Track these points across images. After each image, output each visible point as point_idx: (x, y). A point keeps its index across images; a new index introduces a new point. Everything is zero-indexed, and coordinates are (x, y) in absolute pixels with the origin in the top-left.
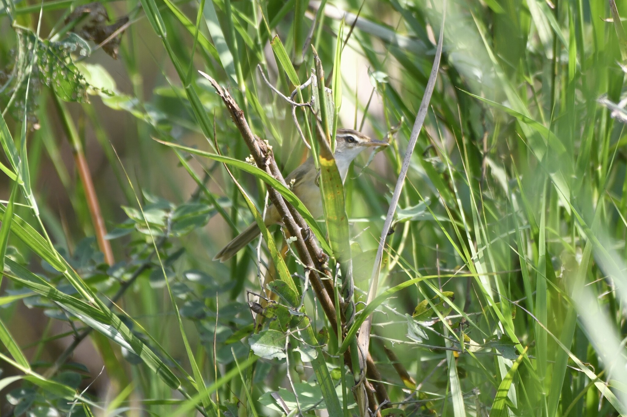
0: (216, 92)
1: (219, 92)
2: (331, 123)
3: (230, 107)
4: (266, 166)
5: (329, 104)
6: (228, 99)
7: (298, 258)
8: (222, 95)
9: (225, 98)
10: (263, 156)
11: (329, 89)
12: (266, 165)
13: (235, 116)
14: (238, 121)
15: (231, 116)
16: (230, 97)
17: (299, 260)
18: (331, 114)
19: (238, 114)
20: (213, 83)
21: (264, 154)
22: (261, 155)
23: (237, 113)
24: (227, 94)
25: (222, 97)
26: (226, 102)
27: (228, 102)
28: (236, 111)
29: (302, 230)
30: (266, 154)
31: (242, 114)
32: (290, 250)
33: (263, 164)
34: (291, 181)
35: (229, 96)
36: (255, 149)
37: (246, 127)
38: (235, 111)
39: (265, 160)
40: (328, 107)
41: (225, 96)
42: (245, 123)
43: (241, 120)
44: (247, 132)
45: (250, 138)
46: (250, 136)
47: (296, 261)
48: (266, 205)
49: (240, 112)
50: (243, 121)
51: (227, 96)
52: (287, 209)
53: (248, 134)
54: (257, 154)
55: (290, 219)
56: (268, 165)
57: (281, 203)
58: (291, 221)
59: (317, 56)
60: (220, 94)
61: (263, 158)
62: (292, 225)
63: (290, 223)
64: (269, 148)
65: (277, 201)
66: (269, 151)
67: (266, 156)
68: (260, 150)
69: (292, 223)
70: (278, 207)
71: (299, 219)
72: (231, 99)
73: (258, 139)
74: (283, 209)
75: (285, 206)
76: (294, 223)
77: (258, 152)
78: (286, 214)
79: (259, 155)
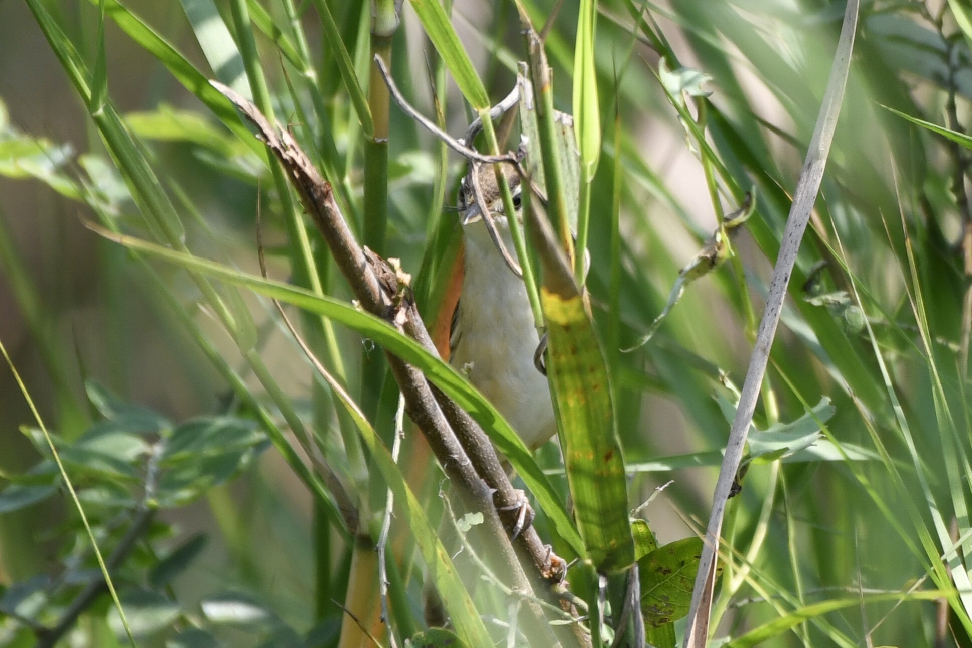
0: (258, 136)
1: (266, 136)
2: (572, 205)
3: (296, 175)
5: (567, 154)
6: (291, 153)
7: (488, 570)
8: (274, 143)
9: (281, 151)
10: (388, 302)
11: (564, 115)
12: (396, 324)
13: (309, 199)
14: (318, 210)
15: (301, 199)
16: (294, 149)
17: (492, 575)
18: (572, 181)
19: (319, 193)
20: (249, 112)
21: (389, 296)
22: (382, 300)
23: (315, 190)
24: (288, 140)
25: (275, 149)
26: (285, 162)
27: (290, 162)
28: (313, 184)
29: (494, 496)
30: (394, 297)
31: (327, 192)
32: (465, 550)
35: (292, 147)
36: (367, 285)
37: (340, 226)
38: (310, 184)
39: (393, 312)
40: (565, 162)
41: (282, 146)
42: (337, 216)
43: (327, 207)
44: (343, 239)
45: (352, 254)
46: (351, 250)
47: (484, 578)
48: (400, 432)
49: (324, 188)
50: (331, 210)
51: (286, 146)
52: (455, 442)
53: (346, 246)
54: (371, 297)
55: (465, 466)
56: (401, 325)
57: (438, 424)
58: (466, 472)
59: (530, 29)
60: (267, 142)
61: (387, 306)
62: (470, 481)
63: (463, 476)
64: (401, 281)
65: (427, 420)
66: (402, 288)
67: (396, 301)
68: (379, 288)
69: (469, 477)
70: (430, 435)
71: (489, 468)
72: (297, 153)
73: (372, 258)
74: (444, 440)
75: (449, 433)
76: (474, 478)
77: (374, 292)
78: (452, 454)
79: (376, 300)
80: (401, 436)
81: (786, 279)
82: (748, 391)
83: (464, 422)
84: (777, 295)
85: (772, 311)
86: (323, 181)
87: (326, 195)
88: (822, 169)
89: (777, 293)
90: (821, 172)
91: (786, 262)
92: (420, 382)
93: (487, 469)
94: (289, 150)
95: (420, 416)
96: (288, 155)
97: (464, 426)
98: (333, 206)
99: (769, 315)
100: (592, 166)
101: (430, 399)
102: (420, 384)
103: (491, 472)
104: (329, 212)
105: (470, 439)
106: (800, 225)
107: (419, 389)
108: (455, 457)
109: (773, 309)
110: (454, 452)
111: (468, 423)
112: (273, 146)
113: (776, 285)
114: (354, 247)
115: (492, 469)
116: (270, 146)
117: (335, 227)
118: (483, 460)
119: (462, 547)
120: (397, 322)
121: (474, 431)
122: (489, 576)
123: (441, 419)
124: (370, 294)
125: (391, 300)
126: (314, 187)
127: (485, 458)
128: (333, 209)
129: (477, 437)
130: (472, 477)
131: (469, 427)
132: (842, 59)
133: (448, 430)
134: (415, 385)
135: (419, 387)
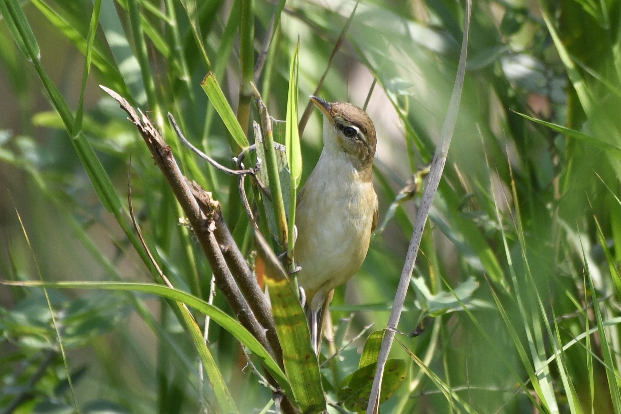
0: (128, 118)
1: (132, 118)
3: (151, 142)
4: (209, 233)
6: (148, 128)
7: (262, 377)
8: (138, 122)
9: (142, 127)
10: (204, 217)
11: (282, 145)
12: (209, 231)
13: (158, 156)
14: (163, 162)
15: (153, 156)
16: (149, 126)
17: (265, 380)
19: (164, 153)
20: (123, 104)
21: (205, 214)
22: (201, 216)
23: (162, 150)
24: (146, 120)
25: (138, 126)
26: (143, 134)
27: (147, 134)
28: (160, 147)
29: (267, 333)
30: (208, 214)
31: (169, 152)
32: (249, 365)
33: (204, 229)
34: (250, 253)
35: (148, 124)
36: (192, 207)
37: (176, 172)
38: (158, 147)
39: (207, 223)
41: (142, 124)
42: (175, 166)
43: (169, 160)
44: (178, 180)
45: (183, 188)
46: (183, 186)
47: (260, 382)
48: (213, 292)
49: (167, 149)
50: (171, 162)
51: (145, 124)
52: (244, 300)
53: (180, 184)
54: (195, 214)
55: (250, 315)
56: (212, 231)
57: (234, 290)
58: (250, 319)
59: (260, 100)
60: (133, 122)
61: (204, 220)
62: (253, 324)
63: (249, 321)
64: (212, 205)
65: (227, 288)
66: (213, 209)
67: (209, 217)
68: (199, 209)
69: (252, 322)
70: (229, 297)
71: (265, 314)
72: (151, 128)
73: (198, 188)
74: (237, 300)
75: (240, 295)
76: (255, 322)
77: (196, 212)
78: (242, 308)
79: (197, 216)
80: (214, 294)
81: (422, 230)
82: (399, 297)
83: (251, 286)
84: (417, 239)
85: (413, 248)
86: (166, 145)
87: (168, 153)
88: (443, 163)
89: (416, 238)
90: (443, 165)
91: (422, 219)
92: (223, 265)
93: (264, 314)
94: (146, 127)
95: (223, 285)
96: (146, 130)
97: (251, 289)
98: (172, 160)
99: (411, 251)
100: (297, 179)
101: (229, 275)
102: (224, 267)
103: (267, 316)
104: (170, 163)
105: (255, 296)
106: (430, 197)
107: (223, 269)
108: (244, 310)
109: (414, 247)
110: (243, 307)
111: (253, 287)
112: (137, 124)
113: (416, 233)
114: (184, 185)
115: (268, 315)
116: (135, 124)
117: (173, 172)
118: (262, 309)
119: (248, 364)
120: (210, 230)
121: (257, 292)
122: (263, 381)
123: (235, 287)
124: (194, 213)
125: (206, 216)
126: (161, 148)
127: (263, 308)
128: (173, 162)
129: (259, 295)
130: (254, 322)
131: (254, 289)
132: (456, 98)
133: (240, 294)
134: (220, 267)
135: (223, 268)
